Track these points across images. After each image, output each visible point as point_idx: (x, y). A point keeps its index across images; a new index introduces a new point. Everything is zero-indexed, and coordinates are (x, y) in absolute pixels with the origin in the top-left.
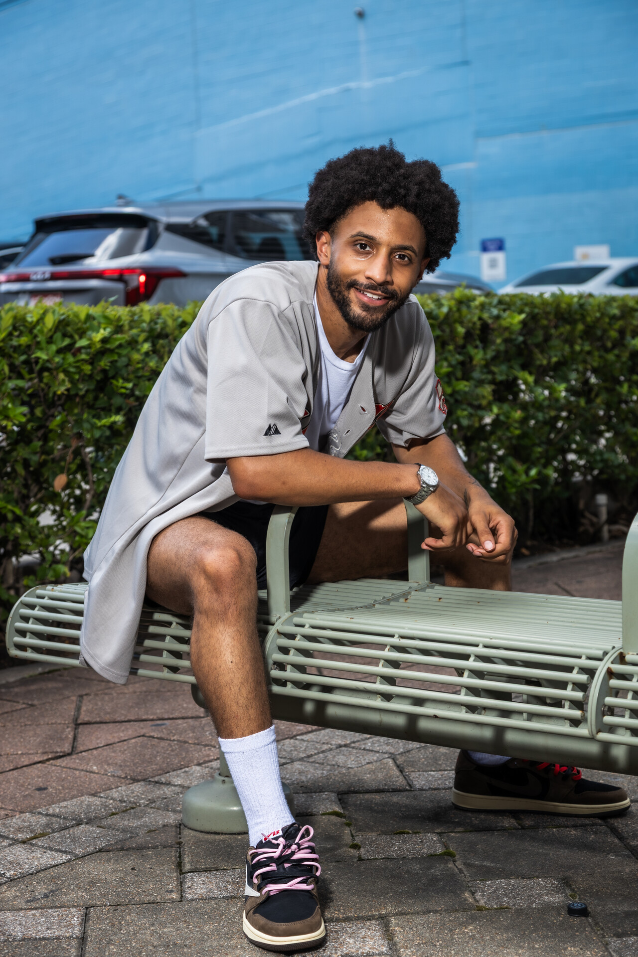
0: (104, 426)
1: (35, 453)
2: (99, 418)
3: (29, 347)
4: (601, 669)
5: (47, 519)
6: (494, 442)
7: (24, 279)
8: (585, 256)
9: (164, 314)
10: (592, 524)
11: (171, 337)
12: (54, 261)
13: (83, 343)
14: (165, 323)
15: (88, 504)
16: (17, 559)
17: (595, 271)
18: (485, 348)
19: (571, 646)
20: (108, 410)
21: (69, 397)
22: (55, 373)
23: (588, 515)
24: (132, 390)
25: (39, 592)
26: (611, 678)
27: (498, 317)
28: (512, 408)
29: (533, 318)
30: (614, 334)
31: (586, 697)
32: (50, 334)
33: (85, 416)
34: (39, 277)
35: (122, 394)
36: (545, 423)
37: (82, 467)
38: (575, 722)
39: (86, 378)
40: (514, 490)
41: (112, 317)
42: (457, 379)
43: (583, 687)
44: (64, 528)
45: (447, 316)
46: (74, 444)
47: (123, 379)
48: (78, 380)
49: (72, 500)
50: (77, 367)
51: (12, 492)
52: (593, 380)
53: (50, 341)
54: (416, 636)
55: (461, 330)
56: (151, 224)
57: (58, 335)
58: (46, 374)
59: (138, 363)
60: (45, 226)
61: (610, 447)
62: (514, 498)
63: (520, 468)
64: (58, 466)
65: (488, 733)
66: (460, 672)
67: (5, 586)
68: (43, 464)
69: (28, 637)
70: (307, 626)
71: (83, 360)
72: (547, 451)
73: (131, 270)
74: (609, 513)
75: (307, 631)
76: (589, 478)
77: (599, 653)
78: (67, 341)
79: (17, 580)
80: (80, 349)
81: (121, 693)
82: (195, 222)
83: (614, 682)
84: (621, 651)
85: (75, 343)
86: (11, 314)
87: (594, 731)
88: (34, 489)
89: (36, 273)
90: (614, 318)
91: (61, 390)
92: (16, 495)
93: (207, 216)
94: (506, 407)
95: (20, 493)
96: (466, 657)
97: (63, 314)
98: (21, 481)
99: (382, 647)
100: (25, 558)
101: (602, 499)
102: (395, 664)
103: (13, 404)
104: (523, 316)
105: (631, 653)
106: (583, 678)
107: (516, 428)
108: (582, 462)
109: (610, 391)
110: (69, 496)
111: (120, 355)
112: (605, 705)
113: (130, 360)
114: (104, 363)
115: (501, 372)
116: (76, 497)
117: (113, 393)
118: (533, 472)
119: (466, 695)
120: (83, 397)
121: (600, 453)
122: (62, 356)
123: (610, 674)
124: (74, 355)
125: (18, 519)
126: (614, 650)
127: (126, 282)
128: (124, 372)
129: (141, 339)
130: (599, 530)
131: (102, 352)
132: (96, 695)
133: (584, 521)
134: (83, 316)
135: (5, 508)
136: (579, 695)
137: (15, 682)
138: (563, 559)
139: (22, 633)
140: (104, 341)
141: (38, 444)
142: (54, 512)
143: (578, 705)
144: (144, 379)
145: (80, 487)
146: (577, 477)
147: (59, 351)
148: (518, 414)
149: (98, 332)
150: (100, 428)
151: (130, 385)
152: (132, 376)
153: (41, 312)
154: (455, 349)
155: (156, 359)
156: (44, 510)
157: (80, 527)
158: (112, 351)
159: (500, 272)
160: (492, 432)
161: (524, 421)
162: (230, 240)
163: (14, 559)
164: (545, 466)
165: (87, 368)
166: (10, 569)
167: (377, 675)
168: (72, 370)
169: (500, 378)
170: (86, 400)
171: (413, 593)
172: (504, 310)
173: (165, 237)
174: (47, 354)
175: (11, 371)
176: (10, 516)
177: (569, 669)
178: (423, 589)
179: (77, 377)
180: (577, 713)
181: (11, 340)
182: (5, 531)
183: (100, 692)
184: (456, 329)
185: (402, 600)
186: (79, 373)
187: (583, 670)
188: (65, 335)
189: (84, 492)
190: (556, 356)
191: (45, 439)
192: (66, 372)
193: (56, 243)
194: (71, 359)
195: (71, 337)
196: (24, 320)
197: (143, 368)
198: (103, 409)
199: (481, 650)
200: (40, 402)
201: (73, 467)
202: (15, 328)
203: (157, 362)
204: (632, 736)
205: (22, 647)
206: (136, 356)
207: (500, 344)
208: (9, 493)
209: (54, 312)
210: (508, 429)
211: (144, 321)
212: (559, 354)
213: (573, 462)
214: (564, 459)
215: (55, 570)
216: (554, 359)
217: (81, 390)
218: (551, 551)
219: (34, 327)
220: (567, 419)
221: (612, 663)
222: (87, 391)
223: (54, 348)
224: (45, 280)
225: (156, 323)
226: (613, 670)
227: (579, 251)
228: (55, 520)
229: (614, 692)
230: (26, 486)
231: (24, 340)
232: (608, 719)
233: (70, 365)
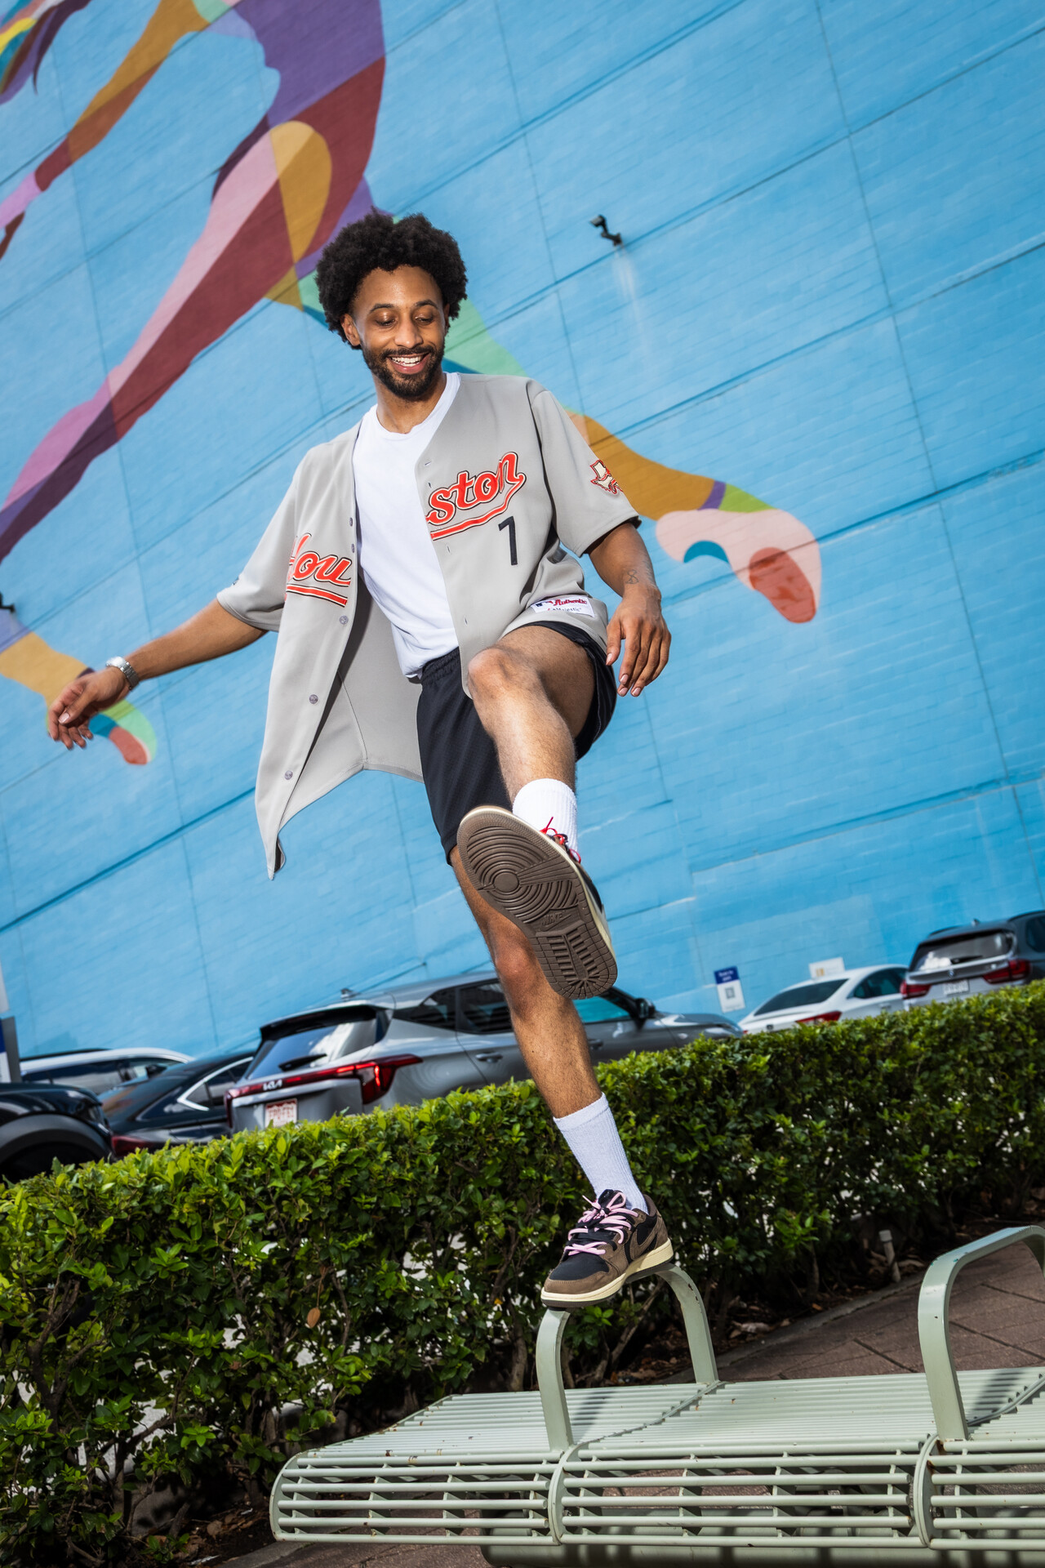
0: (353, 1248)
1: (283, 1290)
2: (345, 1240)
3: (263, 1176)
4: (920, 1462)
5: (305, 1358)
6: (762, 1194)
7: (256, 1090)
8: (821, 972)
9: (399, 1118)
10: (881, 1264)
11: (410, 1141)
12: (284, 1068)
13: (320, 1163)
14: (402, 1127)
15: (346, 1335)
16: (278, 1409)
17: (835, 985)
18: (735, 1097)
19: (883, 1441)
20: (355, 1230)
21: (312, 1222)
22: (294, 1200)
23: (874, 1254)
24: (377, 1204)
25: (301, 1460)
26: (932, 1473)
27: (743, 1062)
28: (775, 1156)
29: (778, 1056)
30: (864, 1060)
31: (910, 1500)
32: (283, 1160)
33: (331, 1240)
34: (272, 1085)
35: (367, 1211)
36: (811, 1164)
37: (334, 1295)
38: (904, 1531)
39: (327, 1200)
40: (792, 1245)
41: (345, 1130)
42: (713, 1134)
43: (905, 1488)
44: (324, 1365)
45: (690, 1070)
46: (323, 1273)
47: (366, 1194)
48: (319, 1203)
49: (329, 1333)
50: (316, 1190)
51: (264, 1337)
52: (852, 1107)
53: (285, 1166)
54: (713, 1453)
55: (707, 1082)
56: (379, 1014)
57: (293, 1159)
58: (285, 1202)
59: (380, 1174)
60: (271, 1033)
61: (884, 1179)
62: (793, 1253)
63: (794, 1218)
64: (308, 1299)
65: (812, 1553)
66: (769, 1489)
67: (268, 1444)
68: (293, 1299)
69: (294, 1515)
70: (594, 1458)
71: (321, 1181)
72: (819, 1194)
73: (365, 1064)
74: (895, 1249)
75: (595, 1464)
76: (868, 1213)
77: (914, 1445)
78: (303, 1164)
79: (281, 1435)
80: (317, 1170)
81: (407, 1551)
82: (422, 1005)
83: (937, 1478)
84: (938, 1438)
85: (312, 1163)
86: (241, 1145)
87: (927, 1539)
88: (287, 1328)
89: (268, 1083)
90: (860, 1043)
91: (303, 1218)
92: (268, 1340)
93: (434, 996)
94: (768, 1155)
95: (271, 1336)
96: (771, 1471)
97: (296, 1136)
98: (271, 1323)
99: (678, 1471)
100: (287, 1406)
101: (886, 1235)
102: (696, 1490)
103: (254, 1241)
104: (768, 1057)
105: (948, 1440)
106: (902, 1477)
107: (782, 1176)
108: (857, 1198)
109: (872, 1118)
110: (326, 1328)
111: (359, 1170)
112: (932, 1507)
113: (370, 1173)
114: (344, 1181)
115: (756, 1120)
116: (333, 1328)
117: (357, 1211)
118: (808, 1222)
119: (779, 1515)
120: (327, 1220)
121: (875, 1185)
122: (299, 1180)
123: (931, 1468)
124: (312, 1177)
125: (272, 1367)
126: (930, 1438)
127: (360, 1078)
128: (366, 1187)
129: (379, 1149)
130: (890, 1270)
131: (341, 1170)
132: (380, 1558)
133: (873, 1262)
134: (316, 1135)
135: (258, 1356)
136: (901, 1498)
137: (289, 1556)
138: (858, 1309)
139: (287, 1512)
140: (341, 1157)
141: (284, 1279)
142: (311, 1349)
143: (904, 1509)
144: (388, 1190)
145: (335, 1317)
146: (856, 1215)
147: (295, 1176)
148: (782, 1161)
149: (334, 1149)
150: (347, 1251)
151: (374, 1199)
152: (374, 1190)
153: (273, 1137)
154: (705, 1103)
155: (398, 1166)
156: (301, 1348)
157: (339, 1364)
158: (351, 1167)
159: (738, 1001)
160: (758, 1184)
161: (789, 1166)
162: (460, 1016)
163: (274, 1410)
164: (820, 1210)
165: (327, 1189)
166: (271, 1421)
167: (680, 1506)
168: (311, 1194)
169: (756, 1125)
170: (330, 1223)
171: (704, 1396)
172: (748, 1054)
173: (395, 1025)
174: (284, 1182)
175: (247, 1205)
176: (264, 1365)
177: (885, 1469)
178: (713, 1392)
179: (318, 1200)
180: (903, 1520)
181: (245, 1172)
182: (261, 1382)
183: (383, 1554)
184: (702, 1082)
185: (693, 1407)
186: (319, 1196)
187: (902, 1468)
188: (300, 1157)
189: (341, 1321)
190: (809, 1093)
191: (293, 1272)
192: (306, 1197)
193: (284, 1047)
194: (309, 1182)
195: (306, 1158)
196: (256, 1148)
197: (385, 1179)
198: (349, 1230)
199: (787, 1460)
200: (282, 1233)
201: (325, 1297)
202: (247, 1159)
203: (399, 1170)
204: (969, 1538)
205: (290, 1529)
206: (377, 1168)
207: (750, 1090)
208: (261, 1338)
209: (285, 1136)
210: (774, 1177)
211: (381, 1129)
212: (812, 1089)
213: (848, 1200)
214: (839, 1198)
215: (317, 1418)
216: (808, 1096)
217: (323, 1213)
218: (844, 1302)
219: (267, 1155)
220: (834, 1155)
221: (930, 1455)
222: (330, 1214)
223: (290, 1173)
224: (278, 1088)
225: (393, 1129)
226: (934, 1464)
227: (814, 968)
228: (314, 1358)
229: (939, 1488)
230: (278, 1328)
231: (258, 1170)
232: (939, 1522)
233: (309, 1188)
